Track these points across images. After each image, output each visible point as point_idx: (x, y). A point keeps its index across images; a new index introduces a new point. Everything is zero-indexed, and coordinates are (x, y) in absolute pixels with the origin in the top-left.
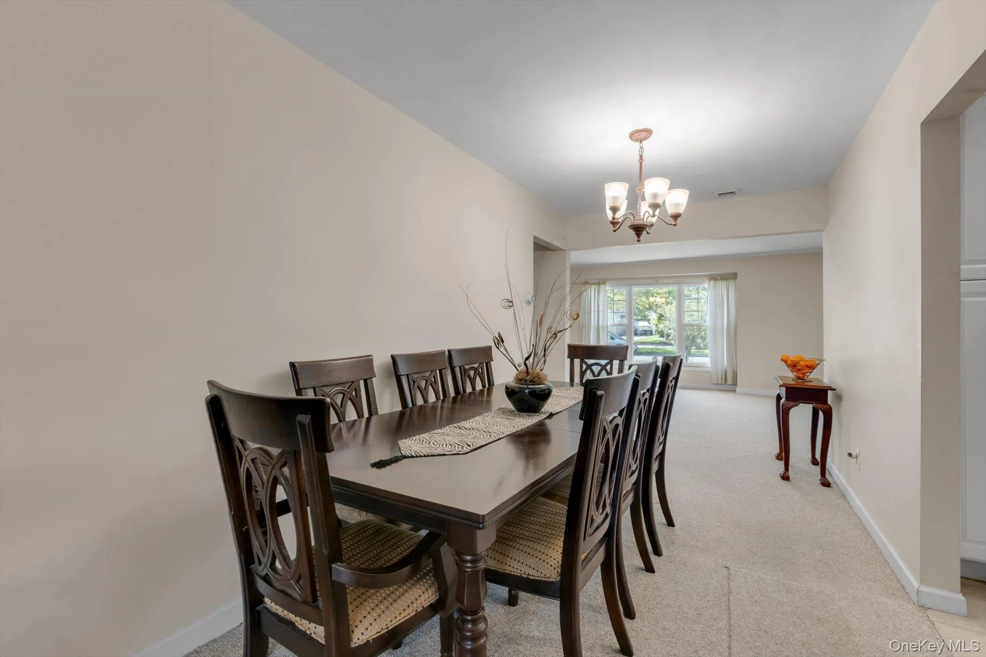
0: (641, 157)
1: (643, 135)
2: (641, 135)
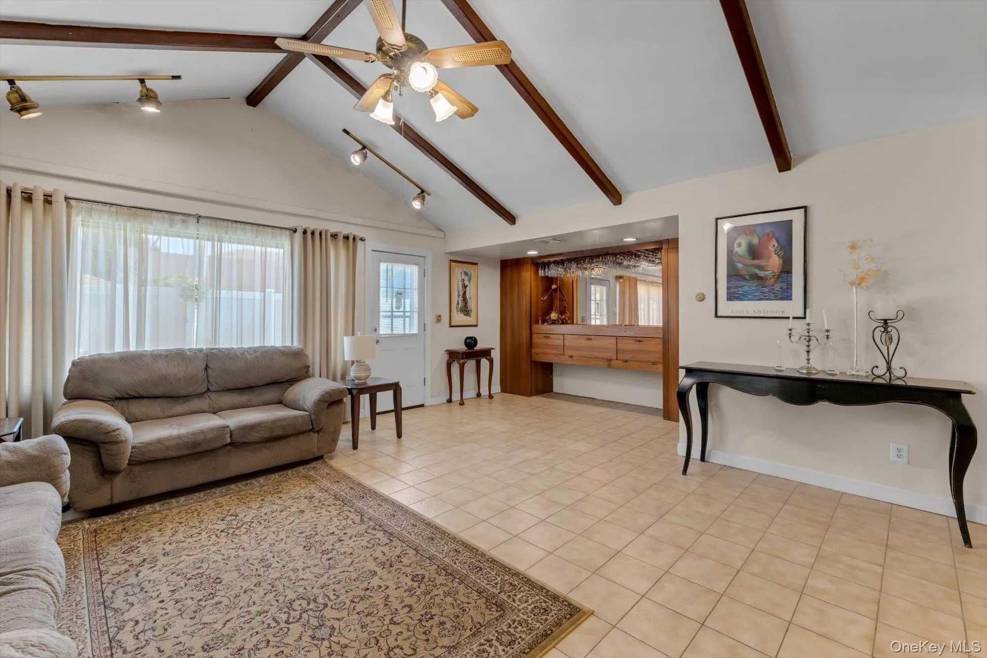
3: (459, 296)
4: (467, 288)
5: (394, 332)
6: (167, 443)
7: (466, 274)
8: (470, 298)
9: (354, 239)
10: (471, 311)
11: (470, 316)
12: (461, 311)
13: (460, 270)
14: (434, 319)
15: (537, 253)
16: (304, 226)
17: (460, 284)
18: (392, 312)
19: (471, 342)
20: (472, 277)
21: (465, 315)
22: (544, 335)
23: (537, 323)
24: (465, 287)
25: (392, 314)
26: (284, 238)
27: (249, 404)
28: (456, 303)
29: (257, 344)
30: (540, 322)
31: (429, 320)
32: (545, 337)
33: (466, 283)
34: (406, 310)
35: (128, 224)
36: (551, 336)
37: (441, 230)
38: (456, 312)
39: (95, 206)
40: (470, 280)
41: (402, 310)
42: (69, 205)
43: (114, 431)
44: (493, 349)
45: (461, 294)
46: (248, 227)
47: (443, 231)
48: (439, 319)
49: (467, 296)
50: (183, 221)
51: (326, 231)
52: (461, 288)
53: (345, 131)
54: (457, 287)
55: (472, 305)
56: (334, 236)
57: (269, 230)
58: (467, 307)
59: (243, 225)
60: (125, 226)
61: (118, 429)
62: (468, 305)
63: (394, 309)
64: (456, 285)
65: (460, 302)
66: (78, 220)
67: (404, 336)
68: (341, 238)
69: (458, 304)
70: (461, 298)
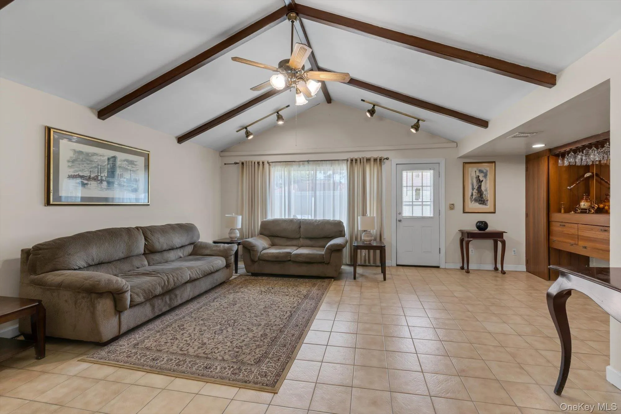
3: (473, 189)
4: (482, 183)
5: (414, 215)
6: (269, 255)
7: (481, 171)
8: (486, 190)
9: (380, 160)
10: (487, 200)
11: (486, 205)
12: (476, 200)
13: (475, 169)
14: (448, 206)
15: (543, 145)
16: (352, 157)
18: (413, 202)
19: (482, 226)
20: (488, 174)
21: (480, 204)
22: (562, 224)
23: (560, 211)
24: (480, 182)
25: (413, 204)
26: (344, 165)
27: (314, 245)
28: (470, 194)
30: (563, 211)
31: (443, 208)
32: (560, 225)
33: (481, 178)
34: (423, 201)
35: (286, 169)
36: (567, 225)
37: (453, 142)
38: (470, 202)
39: (276, 163)
40: (485, 176)
41: (420, 200)
42: (269, 165)
43: (253, 246)
44: (505, 232)
45: (476, 187)
46: (328, 162)
47: (455, 142)
48: (452, 207)
49: (483, 188)
50: (303, 164)
51: (363, 158)
53: (362, 100)
54: (471, 182)
55: (488, 195)
56: (368, 160)
57: (337, 162)
58: (482, 198)
59: (325, 162)
60: (285, 169)
61: (255, 246)
62: (484, 196)
63: (414, 200)
64: (470, 181)
65: (474, 194)
66: (272, 169)
67: (423, 218)
68: (372, 160)
69: (472, 195)
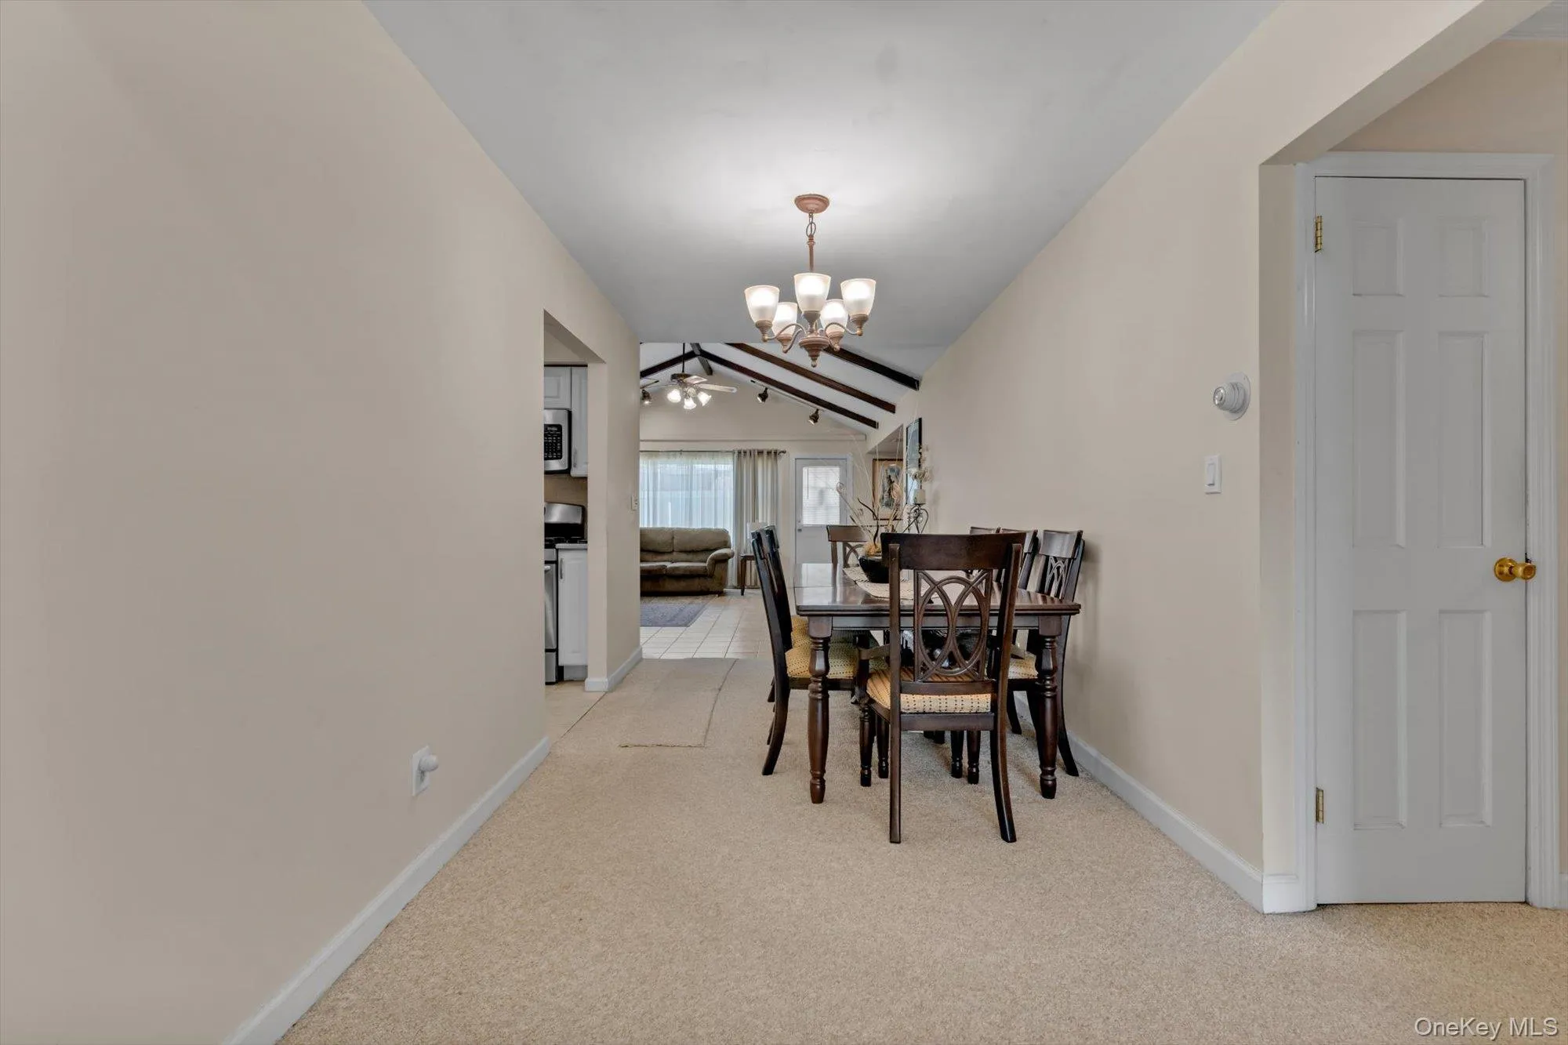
0: (811, 237)
1: (812, 205)
2: (812, 204)
3: (884, 492)
4: (894, 484)
5: (816, 523)
7: (893, 470)
9: (775, 453)
12: (886, 505)
13: (885, 468)
16: (739, 448)
17: (886, 481)
18: (815, 506)
21: (891, 509)
24: (891, 482)
25: (815, 508)
26: (729, 457)
27: (693, 558)
28: (880, 497)
29: (700, 527)
31: (851, 513)
33: (893, 478)
34: (828, 504)
38: (879, 507)
41: (824, 504)
45: (887, 488)
47: (862, 435)
50: (674, 455)
51: (754, 450)
52: (886, 484)
54: (881, 481)
56: (760, 453)
57: (719, 453)
58: (894, 502)
59: (704, 453)
63: (817, 504)
65: (885, 497)
67: (828, 526)
68: (766, 453)
69: (882, 498)
70: (886, 493)
